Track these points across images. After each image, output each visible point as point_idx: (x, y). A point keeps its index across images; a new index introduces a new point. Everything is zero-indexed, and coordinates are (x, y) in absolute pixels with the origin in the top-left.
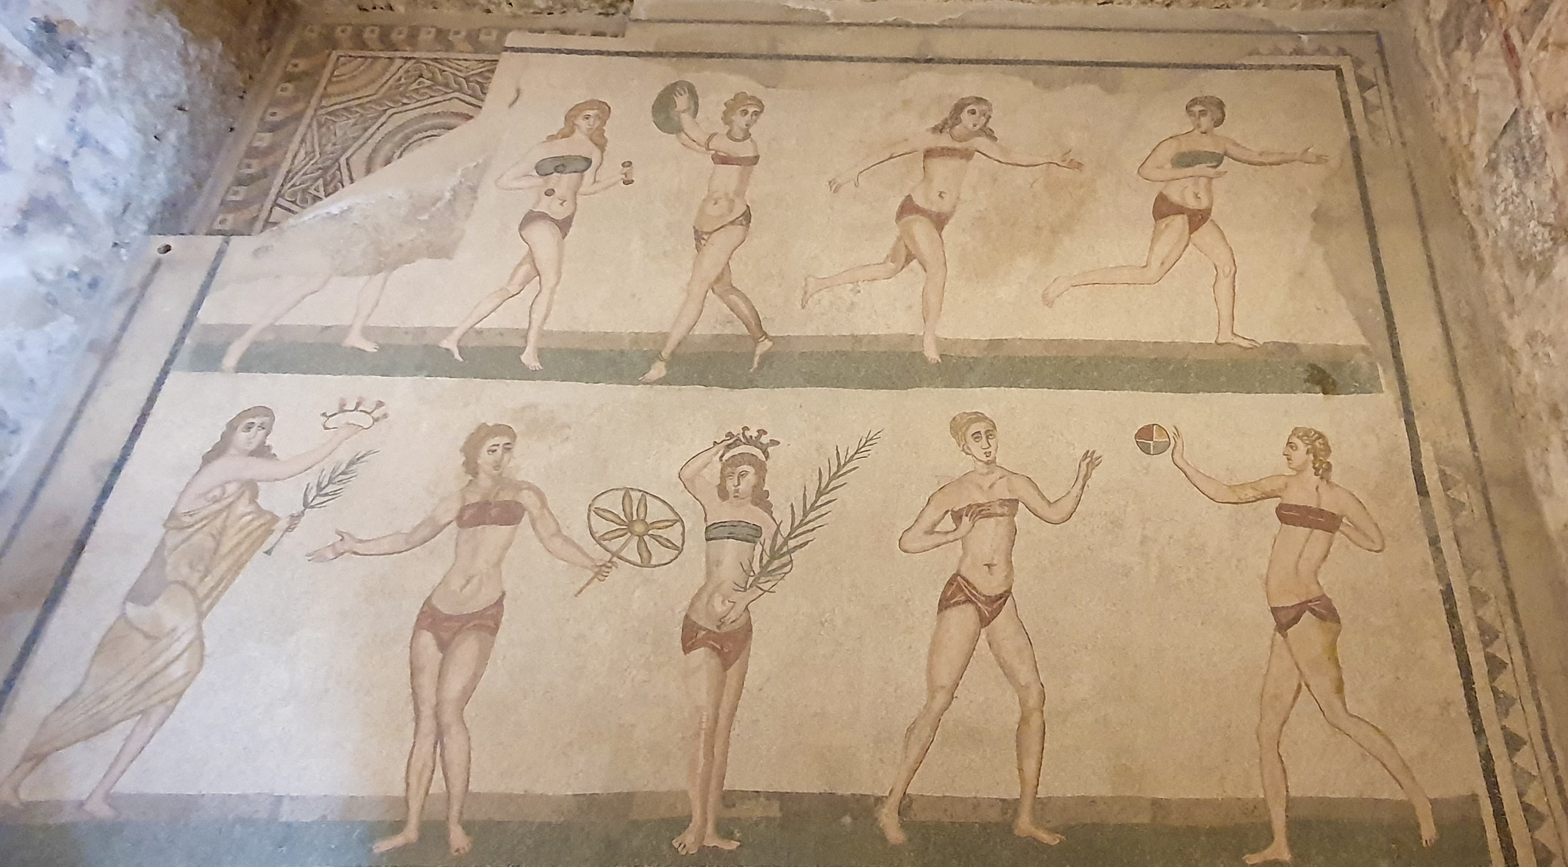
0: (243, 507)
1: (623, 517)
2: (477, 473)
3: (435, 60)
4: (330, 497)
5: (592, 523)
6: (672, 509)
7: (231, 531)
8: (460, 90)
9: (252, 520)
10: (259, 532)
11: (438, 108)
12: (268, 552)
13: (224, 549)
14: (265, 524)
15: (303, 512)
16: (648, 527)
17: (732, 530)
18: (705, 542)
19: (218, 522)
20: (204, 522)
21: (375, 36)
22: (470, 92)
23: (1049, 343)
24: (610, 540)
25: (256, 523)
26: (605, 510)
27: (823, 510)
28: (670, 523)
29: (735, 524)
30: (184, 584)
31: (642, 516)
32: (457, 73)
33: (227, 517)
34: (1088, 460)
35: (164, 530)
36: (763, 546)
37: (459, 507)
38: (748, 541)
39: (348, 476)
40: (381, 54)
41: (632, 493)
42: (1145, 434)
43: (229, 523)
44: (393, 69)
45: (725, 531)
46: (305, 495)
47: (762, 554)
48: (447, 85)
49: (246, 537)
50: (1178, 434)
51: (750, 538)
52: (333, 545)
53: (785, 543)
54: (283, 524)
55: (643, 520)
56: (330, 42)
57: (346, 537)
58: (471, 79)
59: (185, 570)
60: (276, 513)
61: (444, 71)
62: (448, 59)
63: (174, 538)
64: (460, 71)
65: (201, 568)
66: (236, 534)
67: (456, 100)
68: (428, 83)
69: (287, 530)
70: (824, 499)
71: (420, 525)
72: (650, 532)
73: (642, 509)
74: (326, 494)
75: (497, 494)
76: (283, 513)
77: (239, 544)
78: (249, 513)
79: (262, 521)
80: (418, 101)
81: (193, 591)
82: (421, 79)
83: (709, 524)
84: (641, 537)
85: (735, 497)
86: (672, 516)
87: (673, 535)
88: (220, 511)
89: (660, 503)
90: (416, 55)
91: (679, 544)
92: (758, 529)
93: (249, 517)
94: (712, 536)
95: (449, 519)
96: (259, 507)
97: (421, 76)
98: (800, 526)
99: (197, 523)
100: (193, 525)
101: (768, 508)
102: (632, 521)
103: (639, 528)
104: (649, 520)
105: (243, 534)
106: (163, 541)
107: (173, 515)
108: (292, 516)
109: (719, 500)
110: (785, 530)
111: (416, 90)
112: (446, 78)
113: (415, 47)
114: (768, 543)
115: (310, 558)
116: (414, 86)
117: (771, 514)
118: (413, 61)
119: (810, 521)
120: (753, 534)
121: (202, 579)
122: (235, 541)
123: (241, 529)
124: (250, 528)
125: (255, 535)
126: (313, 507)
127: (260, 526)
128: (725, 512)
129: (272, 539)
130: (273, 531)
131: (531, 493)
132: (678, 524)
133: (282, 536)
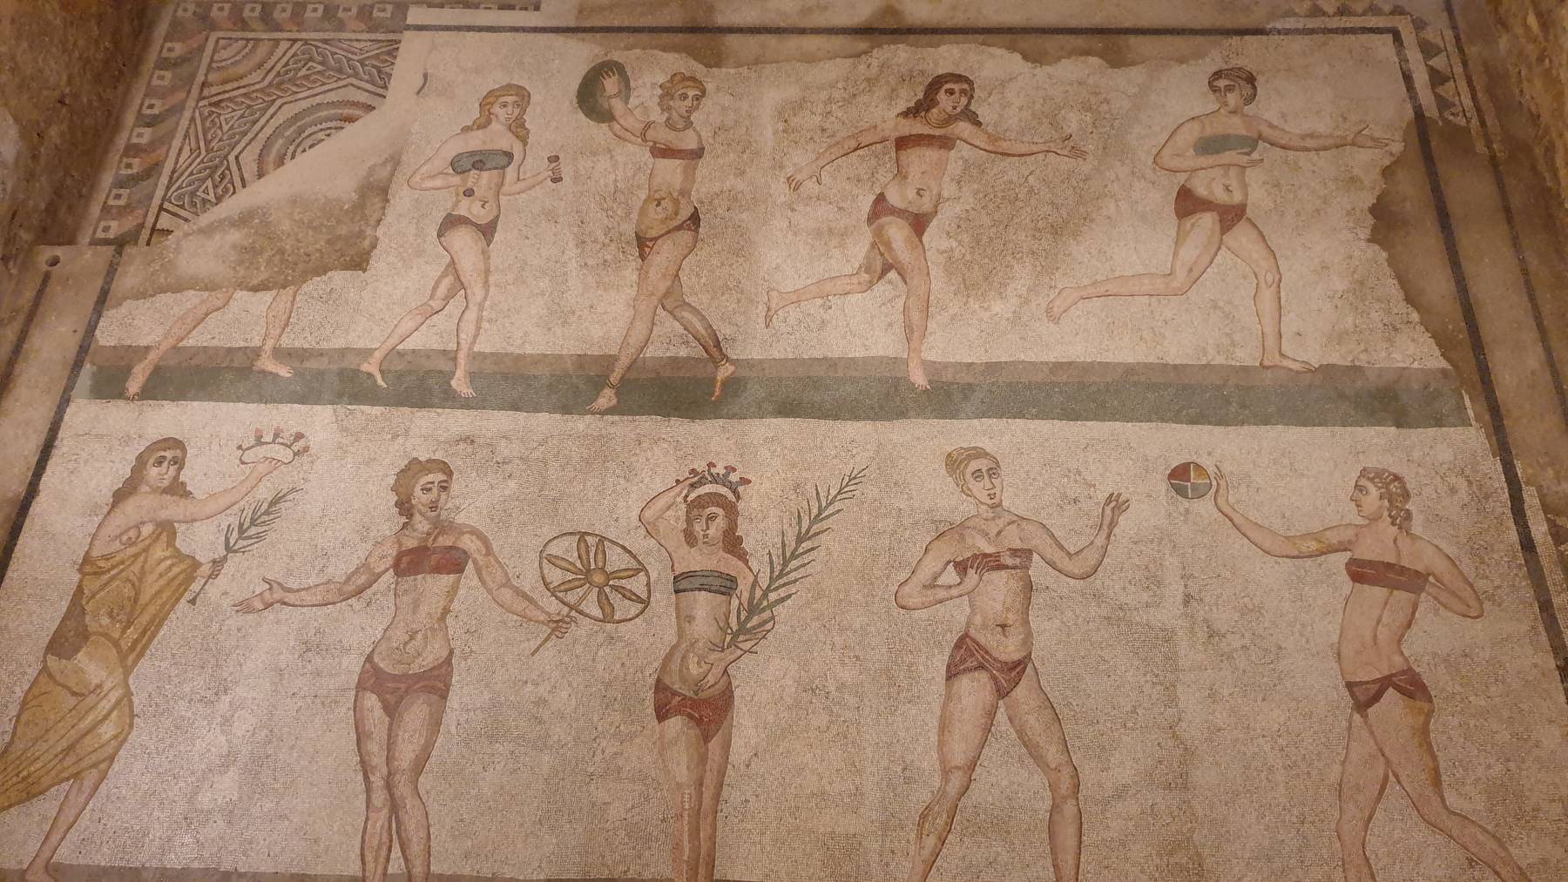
0: (159, 552)
1: (579, 565)
2: (412, 515)
3: (326, 41)
4: (253, 541)
5: (545, 572)
6: (635, 557)
7: (150, 578)
8: (356, 75)
9: (173, 565)
10: (181, 577)
11: (332, 97)
12: (193, 602)
13: (144, 599)
14: (185, 570)
15: (225, 557)
16: (609, 576)
17: (704, 580)
18: (673, 596)
19: (136, 568)
20: (122, 567)
21: (256, 14)
22: (367, 77)
23: (1058, 367)
24: (566, 591)
25: (176, 570)
26: (556, 557)
27: (806, 558)
28: (631, 573)
29: (706, 574)
30: (106, 635)
31: (600, 564)
32: (350, 55)
33: (145, 562)
34: (1114, 503)
35: (79, 576)
36: (739, 598)
37: (395, 554)
38: (723, 593)
39: (272, 517)
40: (265, 36)
41: (588, 538)
42: (1180, 475)
43: (147, 567)
44: (279, 52)
45: (697, 582)
46: (227, 540)
47: (739, 608)
48: (340, 71)
49: (168, 584)
50: (1220, 475)
51: (723, 589)
52: (261, 594)
53: (765, 595)
54: (205, 569)
55: (602, 569)
56: (206, 22)
57: (275, 585)
58: (367, 63)
59: (105, 621)
60: (197, 557)
61: (336, 54)
62: (340, 40)
63: (91, 585)
64: (353, 53)
65: (122, 617)
66: (156, 581)
67: (351, 88)
68: (320, 68)
69: (210, 577)
70: (806, 545)
71: (353, 573)
72: (611, 583)
73: (600, 556)
74: (250, 537)
75: (436, 538)
76: (204, 557)
77: (159, 592)
78: (166, 558)
79: (183, 566)
80: (309, 89)
81: (116, 644)
82: (310, 64)
83: (677, 573)
84: (601, 588)
85: (704, 543)
86: (634, 564)
87: (637, 585)
88: (136, 556)
89: (619, 550)
90: (304, 35)
91: (644, 596)
92: (733, 580)
93: (169, 562)
94: (681, 587)
95: (383, 568)
96: (177, 550)
97: (311, 59)
98: (781, 576)
99: (113, 567)
100: (109, 571)
101: (743, 557)
102: (589, 571)
103: (598, 578)
104: (609, 569)
105: (162, 582)
106: (80, 589)
107: (87, 559)
108: (214, 562)
109: (685, 546)
110: (764, 582)
111: (306, 77)
112: (339, 61)
113: (301, 25)
114: (746, 595)
115: (236, 608)
116: (303, 72)
117: (746, 562)
118: (300, 43)
119: (791, 571)
120: (727, 586)
121: (123, 632)
122: (156, 587)
123: (161, 575)
124: (170, 575)
125: (176, 582)
126: (236, 551)
127: (181, 573)
128: (695, 560)
129: (195, 587)
130: (196, 578)
131: (474, 537)
132: (642, 573)
133: (205, 584)
